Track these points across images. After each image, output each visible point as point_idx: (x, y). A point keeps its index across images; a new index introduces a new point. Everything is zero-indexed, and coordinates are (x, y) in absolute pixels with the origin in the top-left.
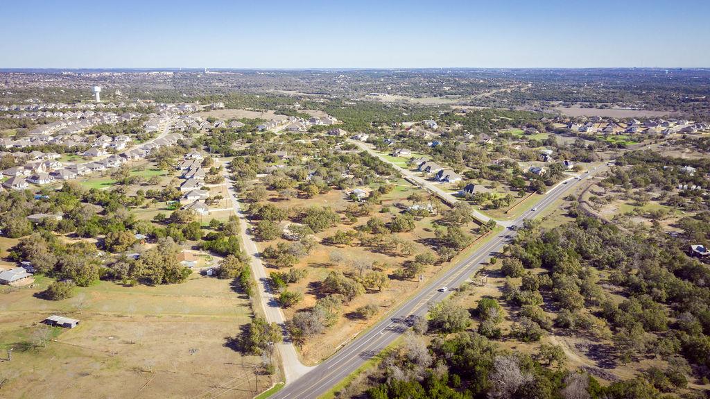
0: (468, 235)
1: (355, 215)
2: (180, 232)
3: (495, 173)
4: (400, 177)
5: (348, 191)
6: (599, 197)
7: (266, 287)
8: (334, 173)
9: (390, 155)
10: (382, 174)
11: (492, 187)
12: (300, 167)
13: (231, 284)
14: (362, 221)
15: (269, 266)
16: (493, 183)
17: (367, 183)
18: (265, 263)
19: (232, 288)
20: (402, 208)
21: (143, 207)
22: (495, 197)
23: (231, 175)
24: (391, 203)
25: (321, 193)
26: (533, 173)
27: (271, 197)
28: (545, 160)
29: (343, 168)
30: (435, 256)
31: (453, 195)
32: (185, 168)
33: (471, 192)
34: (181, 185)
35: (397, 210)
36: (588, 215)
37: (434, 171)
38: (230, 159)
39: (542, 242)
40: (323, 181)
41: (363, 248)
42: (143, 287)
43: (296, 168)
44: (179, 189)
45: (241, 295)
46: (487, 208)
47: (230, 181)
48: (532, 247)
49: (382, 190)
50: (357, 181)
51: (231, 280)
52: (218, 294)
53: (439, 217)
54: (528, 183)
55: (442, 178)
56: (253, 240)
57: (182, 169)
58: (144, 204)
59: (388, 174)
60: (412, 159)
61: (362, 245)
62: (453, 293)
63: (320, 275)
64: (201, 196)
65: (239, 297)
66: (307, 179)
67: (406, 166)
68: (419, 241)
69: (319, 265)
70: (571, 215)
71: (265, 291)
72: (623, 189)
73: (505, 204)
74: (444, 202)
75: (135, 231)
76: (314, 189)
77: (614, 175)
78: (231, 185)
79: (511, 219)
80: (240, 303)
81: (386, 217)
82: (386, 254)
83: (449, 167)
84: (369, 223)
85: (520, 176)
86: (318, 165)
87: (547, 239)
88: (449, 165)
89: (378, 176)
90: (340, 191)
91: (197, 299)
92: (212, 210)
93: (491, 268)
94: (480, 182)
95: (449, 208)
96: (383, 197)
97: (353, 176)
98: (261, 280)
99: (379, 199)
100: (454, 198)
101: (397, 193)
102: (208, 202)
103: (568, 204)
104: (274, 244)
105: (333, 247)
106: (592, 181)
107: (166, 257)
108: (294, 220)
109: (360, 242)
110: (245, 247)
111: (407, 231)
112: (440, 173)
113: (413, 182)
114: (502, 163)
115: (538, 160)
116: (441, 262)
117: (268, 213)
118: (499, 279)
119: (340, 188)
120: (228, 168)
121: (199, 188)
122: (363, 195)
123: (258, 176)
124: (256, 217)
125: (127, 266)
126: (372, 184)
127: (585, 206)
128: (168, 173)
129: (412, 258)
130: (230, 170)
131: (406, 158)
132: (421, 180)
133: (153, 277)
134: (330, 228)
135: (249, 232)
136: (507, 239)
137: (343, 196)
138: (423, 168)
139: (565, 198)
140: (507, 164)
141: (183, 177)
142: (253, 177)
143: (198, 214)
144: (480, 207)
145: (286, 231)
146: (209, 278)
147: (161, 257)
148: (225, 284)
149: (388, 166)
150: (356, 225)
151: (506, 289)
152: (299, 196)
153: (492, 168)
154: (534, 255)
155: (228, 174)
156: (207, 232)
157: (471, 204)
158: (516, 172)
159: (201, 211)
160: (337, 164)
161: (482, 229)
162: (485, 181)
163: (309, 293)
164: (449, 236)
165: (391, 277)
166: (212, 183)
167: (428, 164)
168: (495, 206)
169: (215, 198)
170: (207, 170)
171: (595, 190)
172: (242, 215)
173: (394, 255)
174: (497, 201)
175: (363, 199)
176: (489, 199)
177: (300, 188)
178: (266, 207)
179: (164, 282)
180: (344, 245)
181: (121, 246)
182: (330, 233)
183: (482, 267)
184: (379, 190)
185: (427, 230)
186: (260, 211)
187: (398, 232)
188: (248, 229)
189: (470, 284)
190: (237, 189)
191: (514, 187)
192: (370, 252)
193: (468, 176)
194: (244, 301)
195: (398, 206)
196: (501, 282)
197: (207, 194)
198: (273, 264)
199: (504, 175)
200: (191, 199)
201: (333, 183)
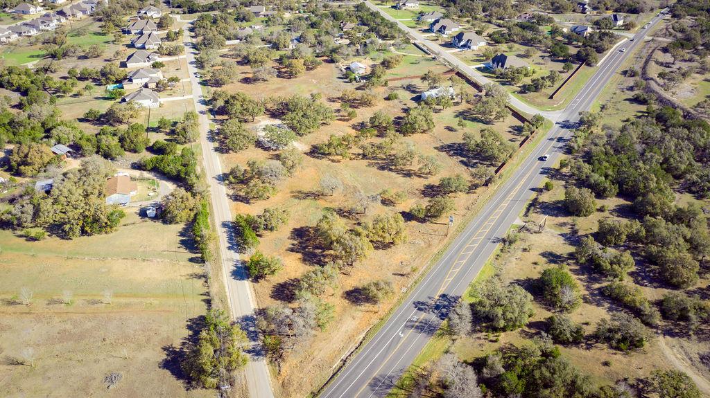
0: (506, 137)
1: (354, 103)
2: (114, 142)
3: (529, 35)
4: (407, 41)
5: (342, 65)
6: (668, 70)
7: (230, 238)
8: (324, 38)
9: (393, 7)
10: (384, 37)
11: (526, 56)
12: (280, 28)
13: (182, 234)
14: (363, 115)
15: (236, 198)
16: (528, 51)
17: (366, 53)
18: (231, 192)
19: (182, 242)
20: (414, 92)
21: (75, 96)
22: (534, 72)
23: (194, 40)
24: (398, 83)
25: (308, 69)
26: (576, 33)
27: (244, 76)
28: (583, 11)
29: (336, 29)
30: (465, 175)
31: (479, 69)
32: (136, 31)
33: (502, 66)
34: (128, 59)
35: (409, 95)
36: (661, 100)
37: (450, 32)
38: (194, 17)
39: (612, 152)
40: (311, 50)
41: (365, 162)
42: (54, 241)
43: (277, 29)
44: (124, 65)
45: (194, 256)
46: (524, 90)
47: (192, 50)
48: (600, 162)
49: (386, 64)
50: (354, 48)
51: (181, 227)
52: (160, 254)
53: (464, 106)
54: (572, 51)
55: (462, 43)
56: (216, 149)
57: (133, 32)
58: (75, 91)
59: (393, 38)
60: (422, 14)
61: (364, 156)
62: (499, 246)
63: (307, 215)
64: (151, 78)
65: (191, 260)
66: (290, 47)
67: (413, 24)
68: (441, 149)
69: (307, 195)
70: (637, 100)
71: (229, 248)
72: (697, 57)
73: (549, 83)
74: (468, 81)
75: (53, 141)
76: (298, 64)
77: (679, 35)
78: (192, 58)
79: (558, 108)
80: (190, 271)
81: (394, 107)
82: (398, 172)
83: (467, 26)
84: (372, 120)
85: (559, 38)
86: (304, 24)
87: (618, 148)
88: (468, 22)
89: (380, 41)
90: (333, 65)
91: (129, 263)
92: (164, 99)
93: (546, 198)
94: (510, 48)
95: (475, 91)
96: (388, 74)
97: (348, 41)
98: (224, 225)
99: (383, 78)
100: (480, 74)
101: (407, 68)
102: (160, 87)
103: (631, 82)
104: (243, 158)
105: (325, 162)
106: (653, 45)
107: (90, 189)
108: (274, 115)
109: (361, 151)
110: (205, 164)
111: (424, 132)
112: (460, 36)
113: (425, 49)
114: (533, 18)
115: (574, 11)
116: (476, 186)
117: (237, 107)
118: (561, 219)
119: (332, 61)
120: (191, 30)
121: (152, 62)
122: (362, 72)
123: (228, 42)
124: (222, 111)
125: (29, 209)
126: (374, 54)
127: (653, 85)
128: (113, 39)
129: (434, 180)
130: (193, 34)
131: (412, 12)
132: (435, 47)
133: (67, 227)
134: (321, 128)
135: (212, 136)
136: (561, 144)
137: (337, 73)
138: (437, 27)
139: (625, 73)
140: (540, 20)
141: (131, 46)
142: (222, 45)
143: (144, 109)
144: (515, 88)
145: (261, 134)
146: (150, 223)
147: (80, 191)
148: (172, 233)
149: (392, 26)
150: (355, 121)
151: (573, 238)
152: (280, 75)
153: (523, 27)
154: (606, 176)
155: (189, 40)
156: (155, 138)
157: (503, 84)
158: (554, 32)
159: (146, 103)
160: (327, 23)
161: (524, 127)
162: (516, 46)
163: (292, 250)
164: (483, 142)
165: (408, 216)
166: (169, 54)
167: (442, 22)
168: (536, 87)
169: (169, 81)
170: (163, 33)
171: (660, 60)
172: (204, 108)
173: (408, 174)
174: (538, 80)
175: (363, 78)
176: (526, 75)
177: (280, 61)
178: (233, 97)
179: (84, 232)
180: (339, 157)
181: (30, 168)
182: (320, 136)
183: (534, 195)
184: (383, 63)
185: (450, 129)
186: (227, 102)
187: (413, 133)
188: (211, 131)
189: (522, 228)
190: (200, 64)
191: (554, 55)
192: (375, 169)
193: (494, 40)
194: (197, 269)
195: (409, 88)
196: (564, 224)
197: (159, 75)
198: (242, 194)
199: (541, 38)
200: (138, 82)
201: (323, 54)
